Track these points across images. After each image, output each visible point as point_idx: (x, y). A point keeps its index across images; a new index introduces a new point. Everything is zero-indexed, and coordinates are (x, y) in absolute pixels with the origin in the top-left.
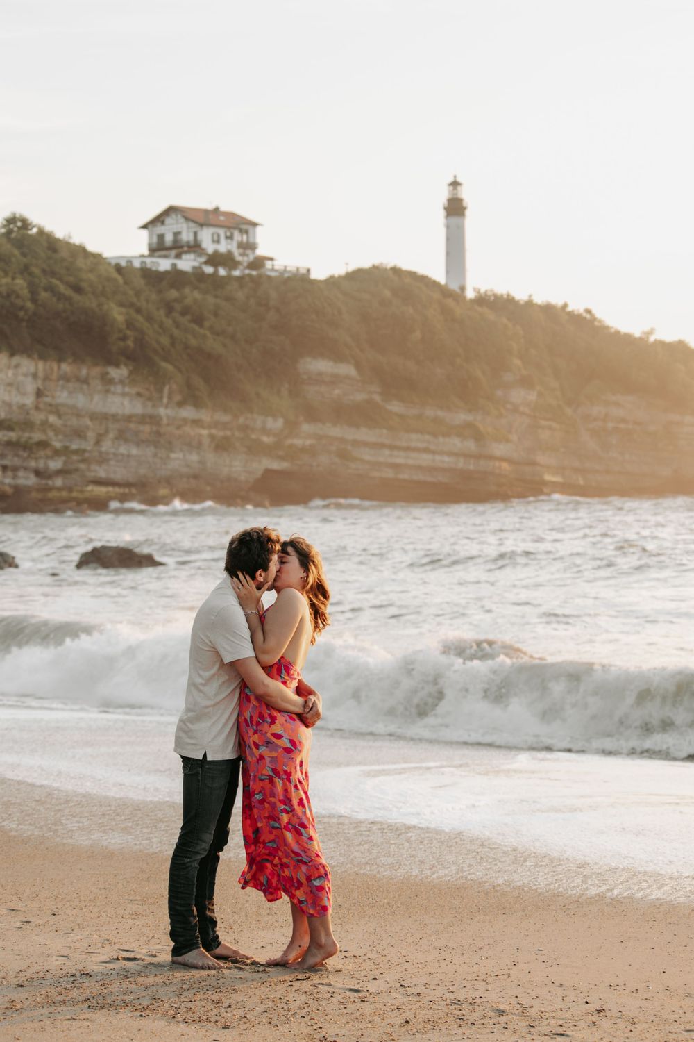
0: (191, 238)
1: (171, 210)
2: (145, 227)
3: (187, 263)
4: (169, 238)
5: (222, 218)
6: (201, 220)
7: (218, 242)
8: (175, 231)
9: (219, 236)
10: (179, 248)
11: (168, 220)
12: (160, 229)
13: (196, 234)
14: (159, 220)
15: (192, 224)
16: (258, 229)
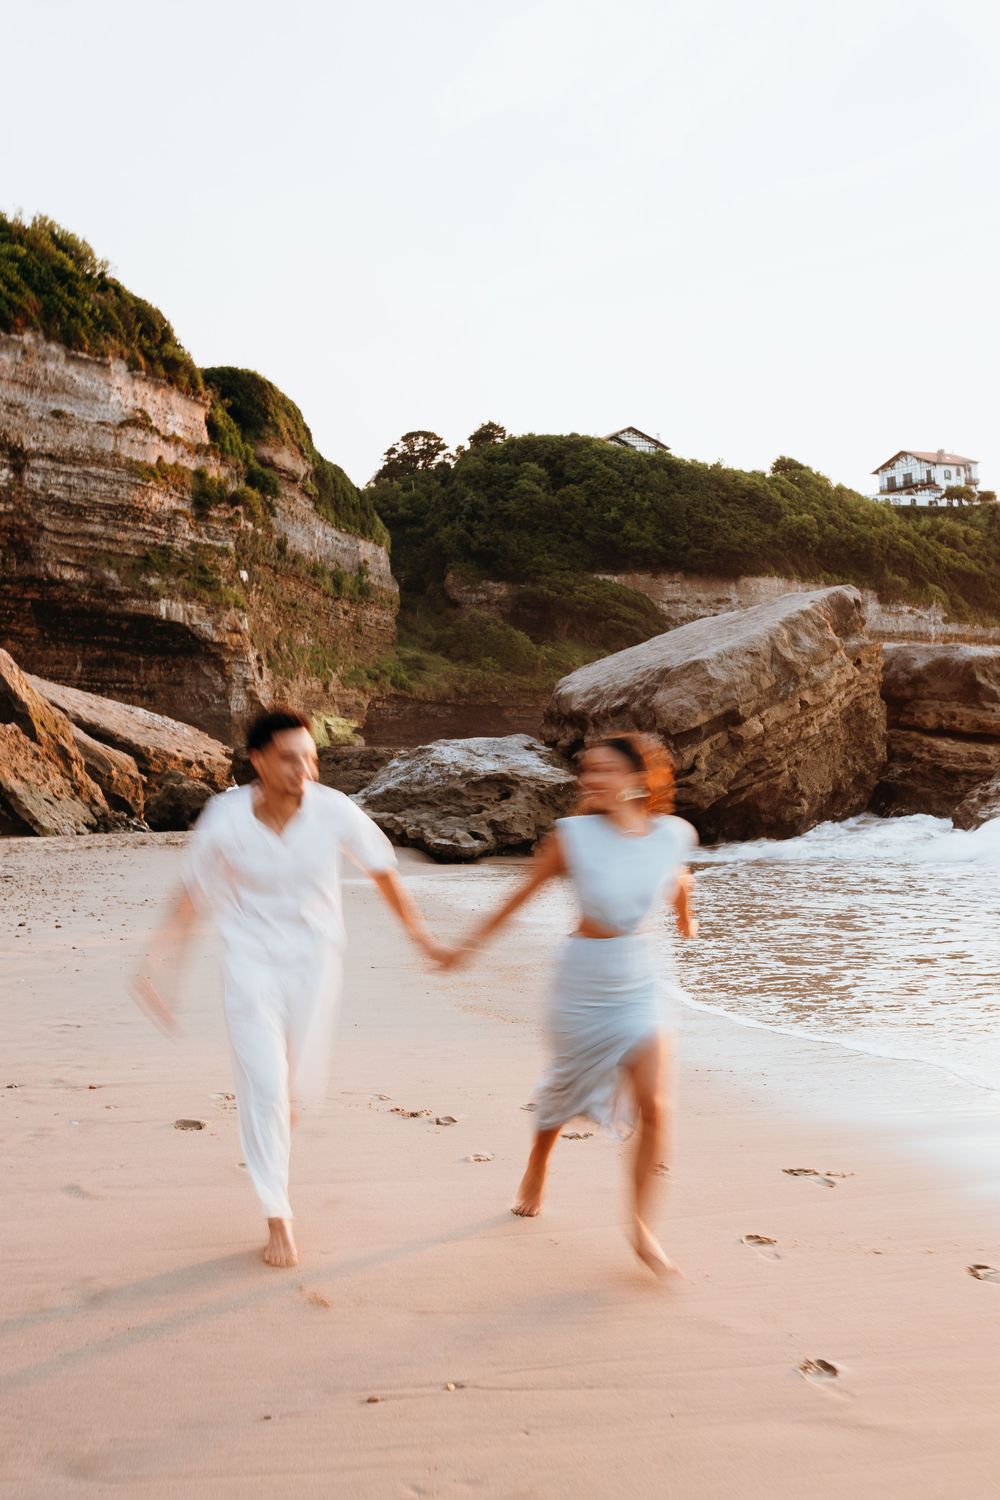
0: (925, 477)
1: (902, 454)
2: (876, 472)
3: (923, 499)
4: (900, 481)
5: (948, 458)
6: (935, 460)
7: (949, 478)
8: (906, 473)
9: (950, 472)
10: (909, 486)
11: (898, 465)
12: (890, 473)
13: (929, 473)
14: (889, 465)
15: (924, 464)
16: (979, 465)
